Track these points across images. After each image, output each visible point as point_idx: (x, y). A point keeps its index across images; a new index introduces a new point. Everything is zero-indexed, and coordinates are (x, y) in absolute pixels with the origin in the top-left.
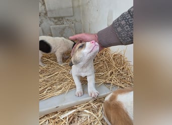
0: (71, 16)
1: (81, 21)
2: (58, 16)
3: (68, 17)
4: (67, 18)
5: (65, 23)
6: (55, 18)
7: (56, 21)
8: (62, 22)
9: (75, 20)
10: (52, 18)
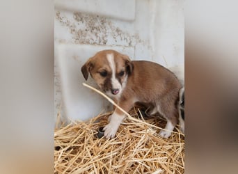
0: (130, 22)
1: (149, 41)
2: (90, 8)
3: (122, 20)
4: (116, 25)
5: (110, 40)
6: (79, 15)
7: (81, 26)
8: (101, 34)
9: (137, 36)
10: (67, 10)
